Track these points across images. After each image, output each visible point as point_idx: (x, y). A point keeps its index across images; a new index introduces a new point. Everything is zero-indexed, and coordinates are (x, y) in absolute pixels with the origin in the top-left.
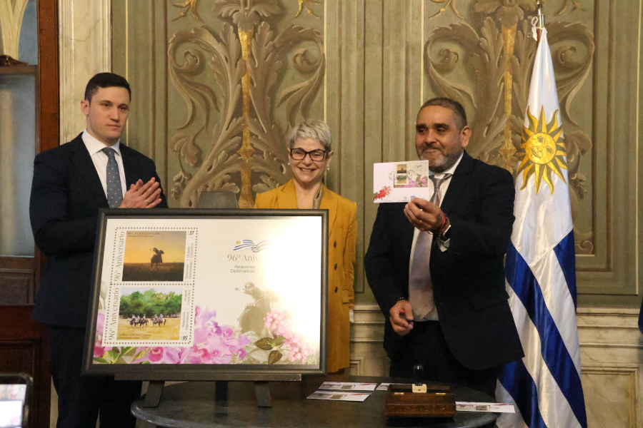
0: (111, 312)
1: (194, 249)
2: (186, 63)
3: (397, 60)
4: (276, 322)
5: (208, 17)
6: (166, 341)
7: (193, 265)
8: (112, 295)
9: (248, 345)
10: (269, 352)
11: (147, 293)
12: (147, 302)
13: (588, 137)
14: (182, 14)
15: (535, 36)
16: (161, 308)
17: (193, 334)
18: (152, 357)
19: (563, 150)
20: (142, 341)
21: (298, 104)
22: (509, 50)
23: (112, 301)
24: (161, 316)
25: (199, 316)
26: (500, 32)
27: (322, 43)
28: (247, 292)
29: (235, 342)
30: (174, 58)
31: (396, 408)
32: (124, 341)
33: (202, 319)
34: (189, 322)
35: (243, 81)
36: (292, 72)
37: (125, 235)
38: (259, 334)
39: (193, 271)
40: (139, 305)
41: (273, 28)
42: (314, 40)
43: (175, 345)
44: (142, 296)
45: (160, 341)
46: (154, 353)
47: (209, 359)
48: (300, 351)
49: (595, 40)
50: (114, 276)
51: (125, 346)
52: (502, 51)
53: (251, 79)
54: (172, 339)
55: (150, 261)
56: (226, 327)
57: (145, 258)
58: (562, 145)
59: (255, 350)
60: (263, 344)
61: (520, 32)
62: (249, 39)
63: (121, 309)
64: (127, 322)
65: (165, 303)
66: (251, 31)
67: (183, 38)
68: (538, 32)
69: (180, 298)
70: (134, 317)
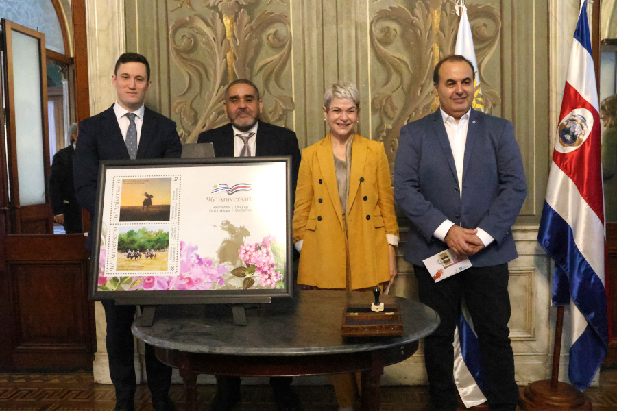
0: (111, 248)
1: (178, 193)
2: (183, 44)
3: (349, 36)
4: (249, 253)
5: (199, 7)
6: (157, 272)
7: (178, 207)
8: (112, 233)
9: (225, 273)
10: (243, 279)
11: (140, 231)
12: (140, 239)
13: (498, 93)
14: (179, 5)
15: (458, 13)
16: (152, 243)
17: (179, 265)
18: (146, 285)
19: (482, 104)
20: (137, 272)
21: (272, 72)
22: (436, 26)
23: (112, 238)
24: (152, 250)
25: (184, 250)
26: (429, 12)
27: (289, 24)
28: (223, 229)
29: (214, 272)
30: (174, 41)
31: (351, 329)
32: (122, 272)
33: (186, 253)
34: (176, 255)
35: (228, 57)
36: (266, 47)
37: (121, 183)
38: (234, 264)
39: (178, 212)
40: (133, 242)
41: (250, 14)
42: (283, 22)
43: (164, 275)
44: (136, 233)
45: (152, 272)
46: (147, 281)
47: (193, 286)
48: (269, 278)
49: (502, 18)
50: (113, 218)
51: (123, 276)
52: (431, 27)
53: (234, 54)
54: (162, 269)
55: (142, 204)
56: (206, 258)
57: (137, 202)
58: (480, 99)
59: (231, 278)
60: (238, 272)
61: (444, 12)
62: (232, 23)
63: (119, 245)
64: (124, 256)
65: (154, 239)
66: (233, 16)
67: (181, 25)
68: (460, 9)
69: (167, 235)
70: (130, 251)
